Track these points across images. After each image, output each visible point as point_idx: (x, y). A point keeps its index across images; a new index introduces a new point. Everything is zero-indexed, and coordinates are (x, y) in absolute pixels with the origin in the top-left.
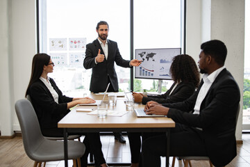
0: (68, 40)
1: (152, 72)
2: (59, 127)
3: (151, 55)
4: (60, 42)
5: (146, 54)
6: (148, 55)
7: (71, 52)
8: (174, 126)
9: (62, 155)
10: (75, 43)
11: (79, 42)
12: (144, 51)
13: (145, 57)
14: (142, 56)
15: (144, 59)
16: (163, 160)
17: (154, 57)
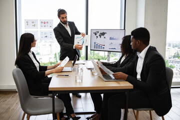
0: (39, 21)
1: (103, 46)
2: (49, 90)
3: (103, 34)
4: (33, 22)
5: (99, 33)
6: (101, 33)
7: (41, 30)
8: (132, 88)
9: (51, 109)
10: (45, 23)
11: (47, 22)
12: (98, 31)
13: (98, 35)
14: (96, 34)
15: (97, 37)
16: (123, 111)
17: (105, 35)
